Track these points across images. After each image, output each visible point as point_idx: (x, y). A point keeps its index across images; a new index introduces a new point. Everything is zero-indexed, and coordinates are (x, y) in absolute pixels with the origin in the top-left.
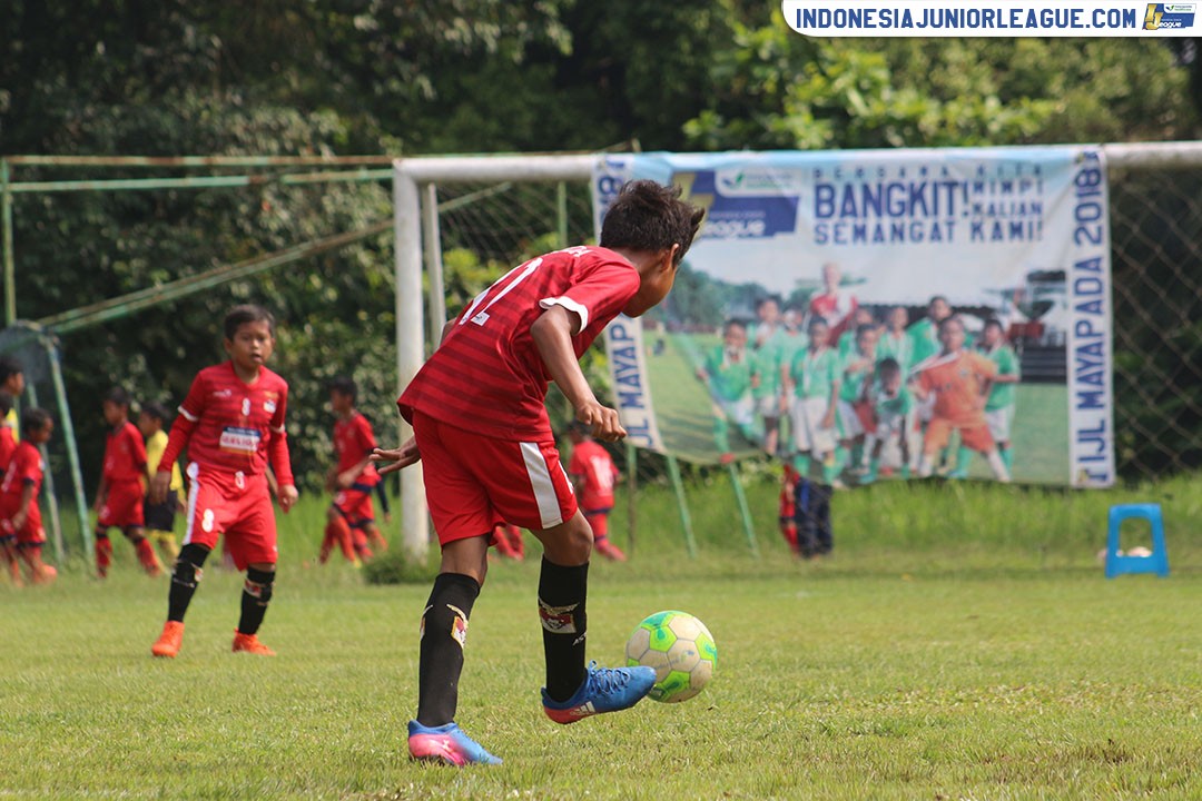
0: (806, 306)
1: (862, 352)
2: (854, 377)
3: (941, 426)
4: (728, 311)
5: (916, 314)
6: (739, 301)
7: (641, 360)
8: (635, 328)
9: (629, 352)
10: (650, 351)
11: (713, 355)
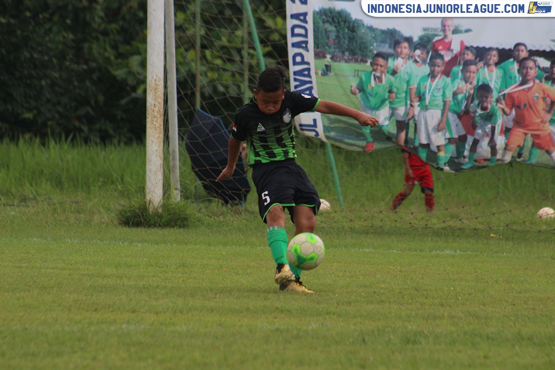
0: (429, 46)
1: (466, 80)
2: (460, 97)
3: (519, 132)
4: (375, 48)
5: (505, 55)
6: (383, 42)
7: (314, 78)
8: (309, 56)
9: (306, 73)
10: (320, 72)
11: (364, 78)
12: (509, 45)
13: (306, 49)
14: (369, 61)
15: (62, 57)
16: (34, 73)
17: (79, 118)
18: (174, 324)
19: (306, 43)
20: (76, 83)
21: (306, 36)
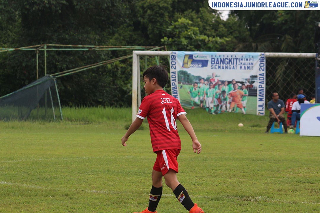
0: (209, 80)
1: (219, 89)
2: (217, 94)
3: (233, 103)
4: (194, 81)
5: (229, 83)
6: (197, 79)
7: (178, 89)
8: (177, 83)
9: (176, 88)
10: (179, 88)
11: (191, 89)
12: (230, 80)
13: (176, 81)
14: (193, 85)
15: (110, 84)
16: (102, 89)
17: (114, 101)
18: (140, 156)
19: (176, 80)
20: (113, 91)
21: (175, 78)
